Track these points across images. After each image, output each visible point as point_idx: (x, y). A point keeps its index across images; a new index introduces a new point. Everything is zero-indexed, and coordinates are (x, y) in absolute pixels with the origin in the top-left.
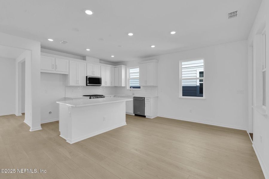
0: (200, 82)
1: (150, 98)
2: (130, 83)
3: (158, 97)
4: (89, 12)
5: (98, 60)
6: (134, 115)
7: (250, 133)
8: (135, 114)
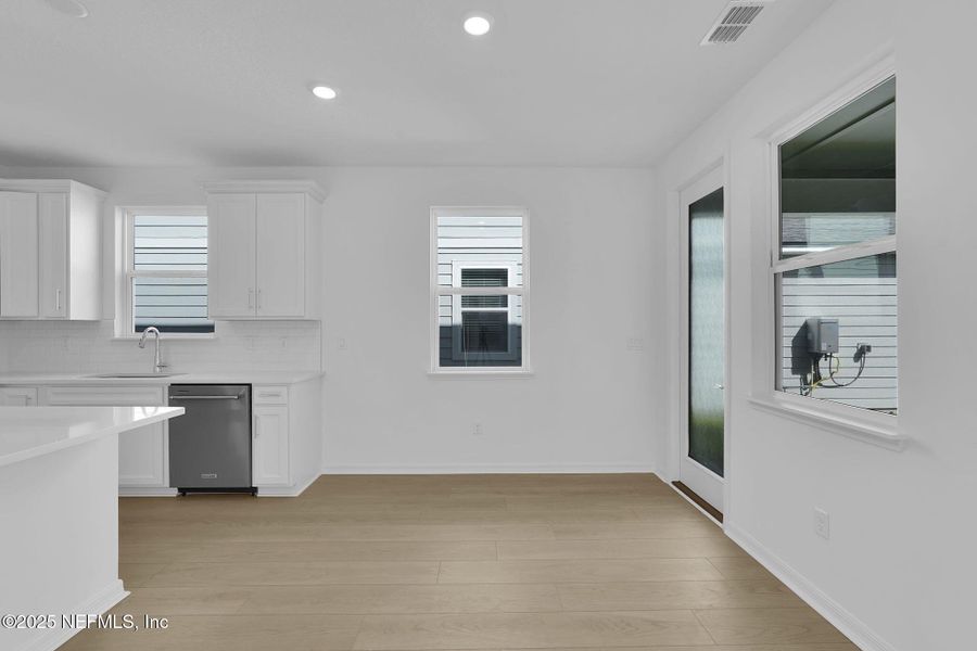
0: (463, 305)
1: (288, 385)
3: (322, 376)
6: (174, 492)
7: (673, 483)
8: (180, 490)
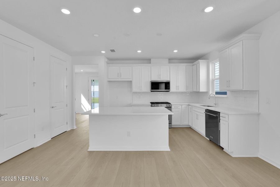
1: (228, 115)
2: (215, 85)
3: (259, 114)
4: (66, 12)
5: (167, 60)
6: (208, 139)
